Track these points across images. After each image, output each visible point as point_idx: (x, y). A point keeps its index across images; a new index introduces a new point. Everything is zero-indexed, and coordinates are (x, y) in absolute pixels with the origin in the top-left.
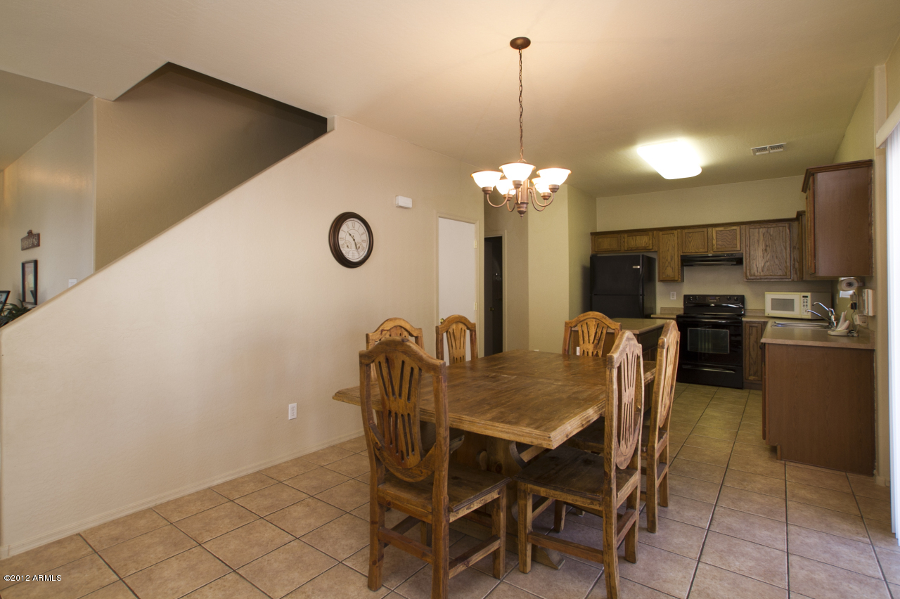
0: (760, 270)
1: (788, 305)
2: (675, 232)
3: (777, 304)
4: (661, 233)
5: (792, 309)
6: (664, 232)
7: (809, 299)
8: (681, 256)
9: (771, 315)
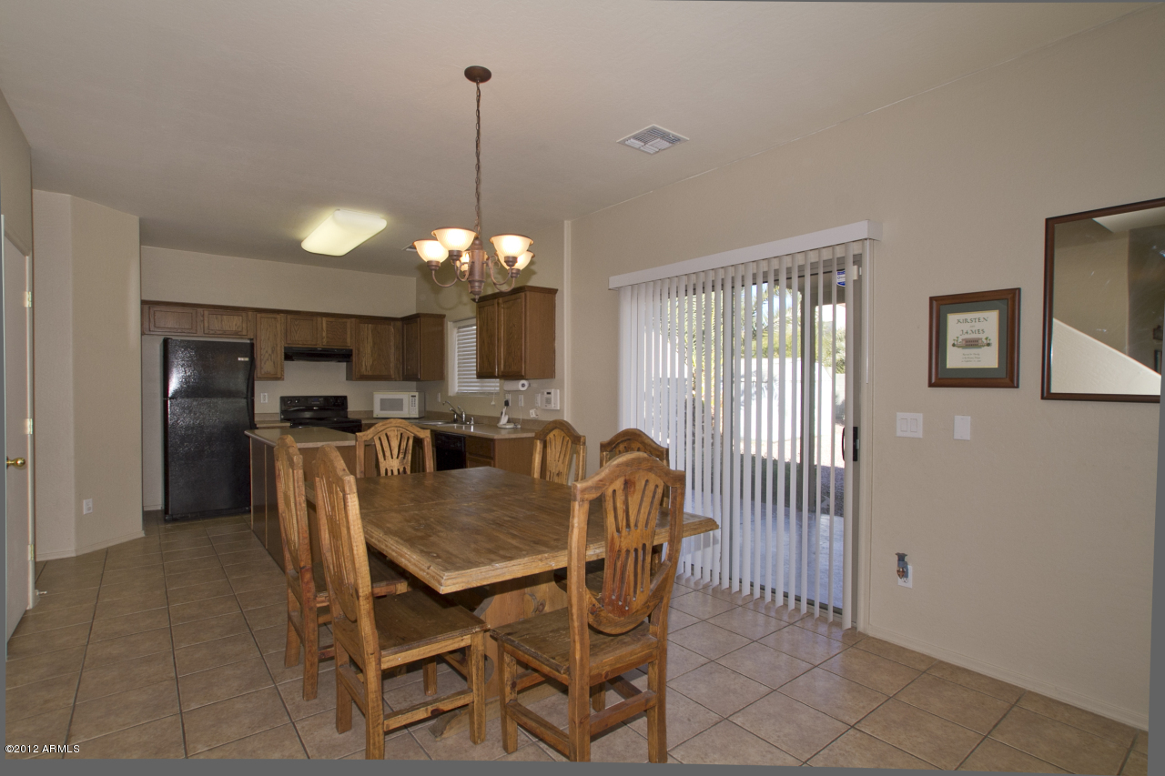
0: (369, 368)
1: (397, 405)
2: (278, 316)
3: (385, 404)
4: (259, 315)
5: (401, 409)
6: (263, 315)
7: (417, 398)
8: (285, 348)
9: (379, 416)
